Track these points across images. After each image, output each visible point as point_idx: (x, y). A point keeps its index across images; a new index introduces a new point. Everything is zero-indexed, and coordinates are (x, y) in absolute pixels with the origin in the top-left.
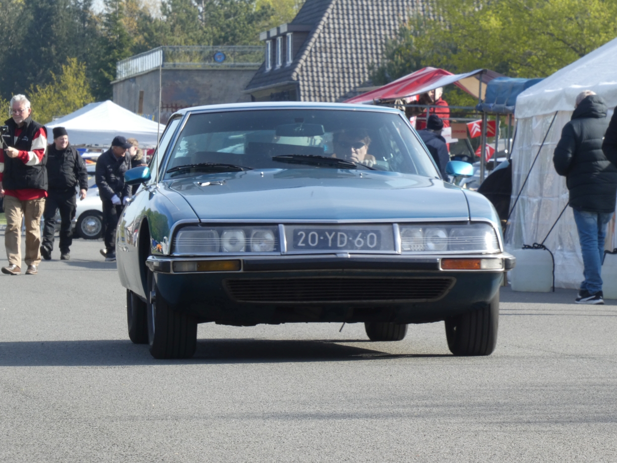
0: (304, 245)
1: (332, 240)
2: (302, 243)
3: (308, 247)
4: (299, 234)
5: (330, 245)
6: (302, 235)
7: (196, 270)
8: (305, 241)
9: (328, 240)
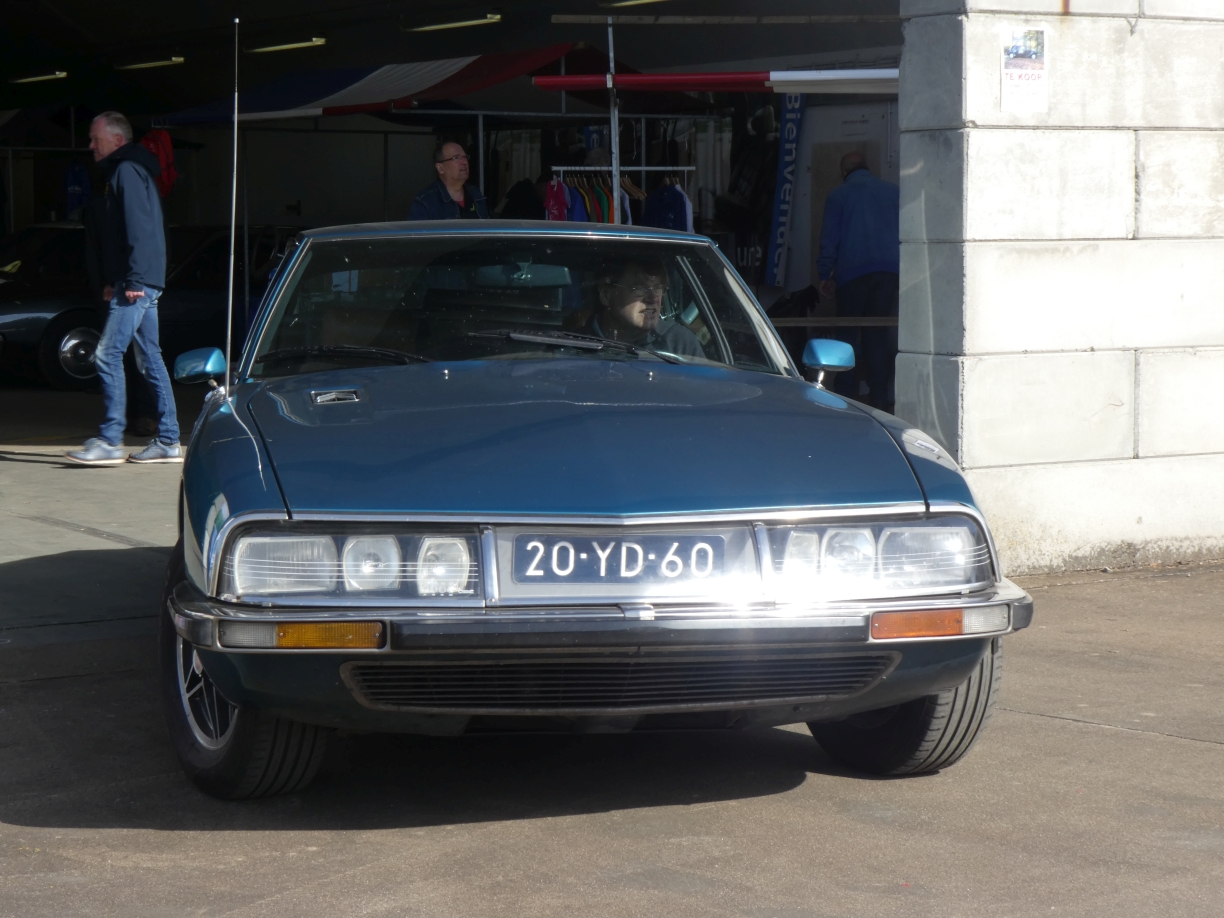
0: (540, 573)
1: (609, 559)
2: (538, 568)
3: (550, 577)
4: (530, 547)
5: (603, 573)
6: (536, 549)
7: (275, 644)
8: (545, 563)
9: (599, 559)
